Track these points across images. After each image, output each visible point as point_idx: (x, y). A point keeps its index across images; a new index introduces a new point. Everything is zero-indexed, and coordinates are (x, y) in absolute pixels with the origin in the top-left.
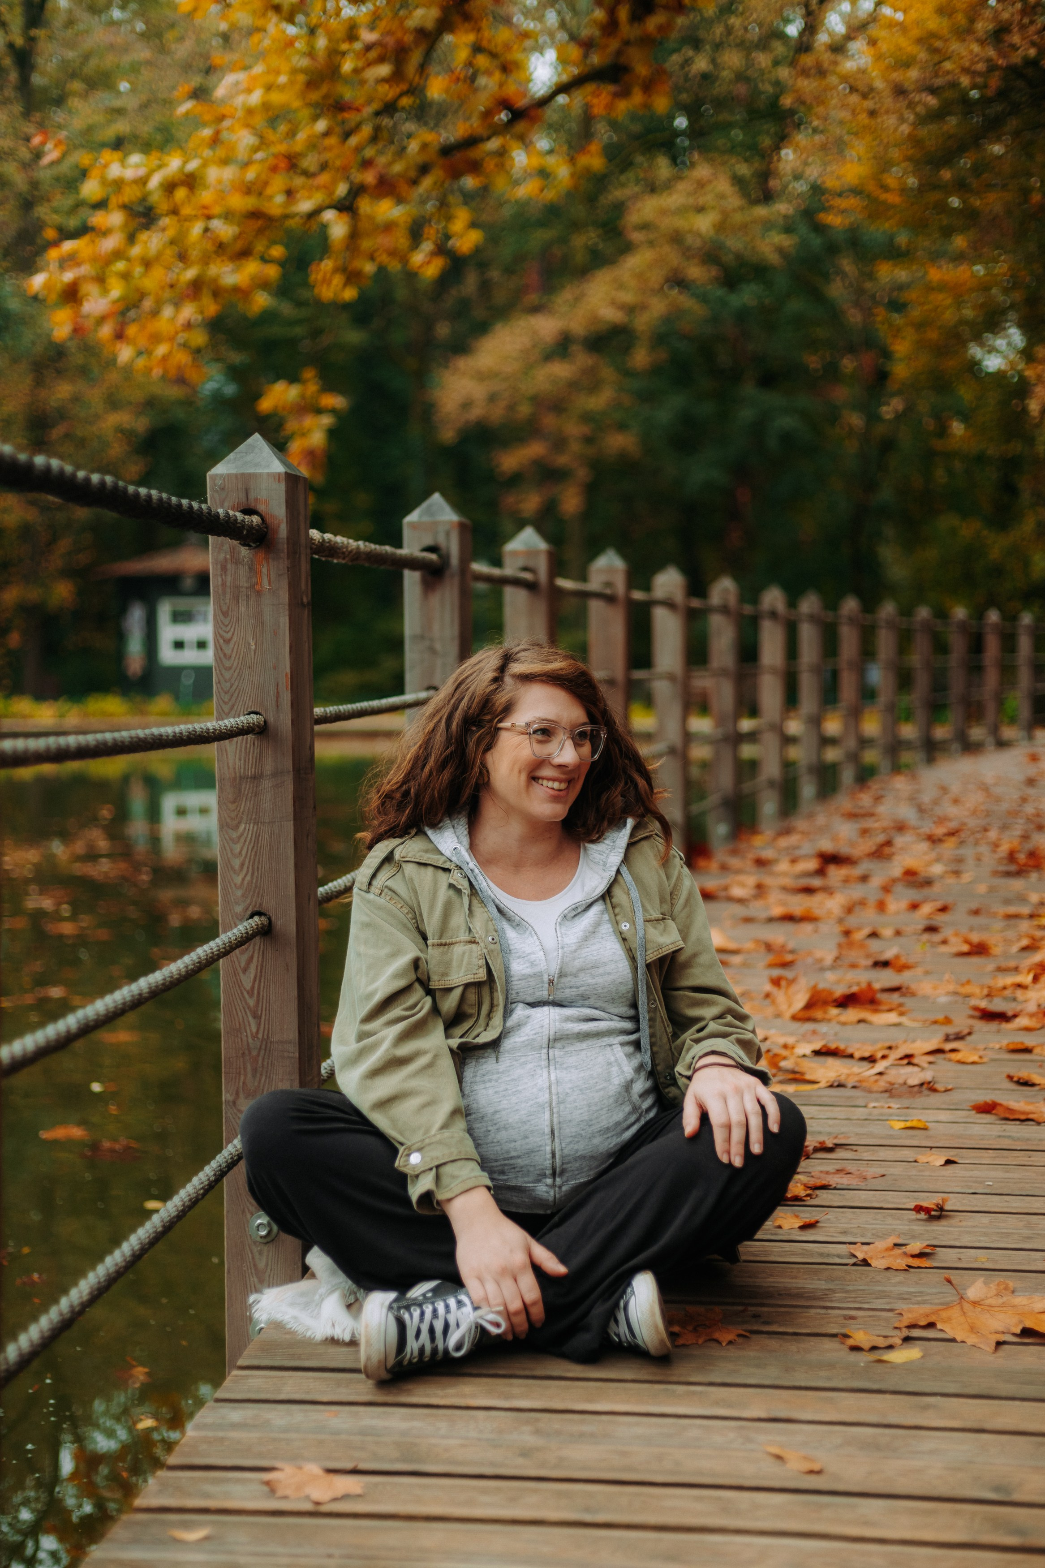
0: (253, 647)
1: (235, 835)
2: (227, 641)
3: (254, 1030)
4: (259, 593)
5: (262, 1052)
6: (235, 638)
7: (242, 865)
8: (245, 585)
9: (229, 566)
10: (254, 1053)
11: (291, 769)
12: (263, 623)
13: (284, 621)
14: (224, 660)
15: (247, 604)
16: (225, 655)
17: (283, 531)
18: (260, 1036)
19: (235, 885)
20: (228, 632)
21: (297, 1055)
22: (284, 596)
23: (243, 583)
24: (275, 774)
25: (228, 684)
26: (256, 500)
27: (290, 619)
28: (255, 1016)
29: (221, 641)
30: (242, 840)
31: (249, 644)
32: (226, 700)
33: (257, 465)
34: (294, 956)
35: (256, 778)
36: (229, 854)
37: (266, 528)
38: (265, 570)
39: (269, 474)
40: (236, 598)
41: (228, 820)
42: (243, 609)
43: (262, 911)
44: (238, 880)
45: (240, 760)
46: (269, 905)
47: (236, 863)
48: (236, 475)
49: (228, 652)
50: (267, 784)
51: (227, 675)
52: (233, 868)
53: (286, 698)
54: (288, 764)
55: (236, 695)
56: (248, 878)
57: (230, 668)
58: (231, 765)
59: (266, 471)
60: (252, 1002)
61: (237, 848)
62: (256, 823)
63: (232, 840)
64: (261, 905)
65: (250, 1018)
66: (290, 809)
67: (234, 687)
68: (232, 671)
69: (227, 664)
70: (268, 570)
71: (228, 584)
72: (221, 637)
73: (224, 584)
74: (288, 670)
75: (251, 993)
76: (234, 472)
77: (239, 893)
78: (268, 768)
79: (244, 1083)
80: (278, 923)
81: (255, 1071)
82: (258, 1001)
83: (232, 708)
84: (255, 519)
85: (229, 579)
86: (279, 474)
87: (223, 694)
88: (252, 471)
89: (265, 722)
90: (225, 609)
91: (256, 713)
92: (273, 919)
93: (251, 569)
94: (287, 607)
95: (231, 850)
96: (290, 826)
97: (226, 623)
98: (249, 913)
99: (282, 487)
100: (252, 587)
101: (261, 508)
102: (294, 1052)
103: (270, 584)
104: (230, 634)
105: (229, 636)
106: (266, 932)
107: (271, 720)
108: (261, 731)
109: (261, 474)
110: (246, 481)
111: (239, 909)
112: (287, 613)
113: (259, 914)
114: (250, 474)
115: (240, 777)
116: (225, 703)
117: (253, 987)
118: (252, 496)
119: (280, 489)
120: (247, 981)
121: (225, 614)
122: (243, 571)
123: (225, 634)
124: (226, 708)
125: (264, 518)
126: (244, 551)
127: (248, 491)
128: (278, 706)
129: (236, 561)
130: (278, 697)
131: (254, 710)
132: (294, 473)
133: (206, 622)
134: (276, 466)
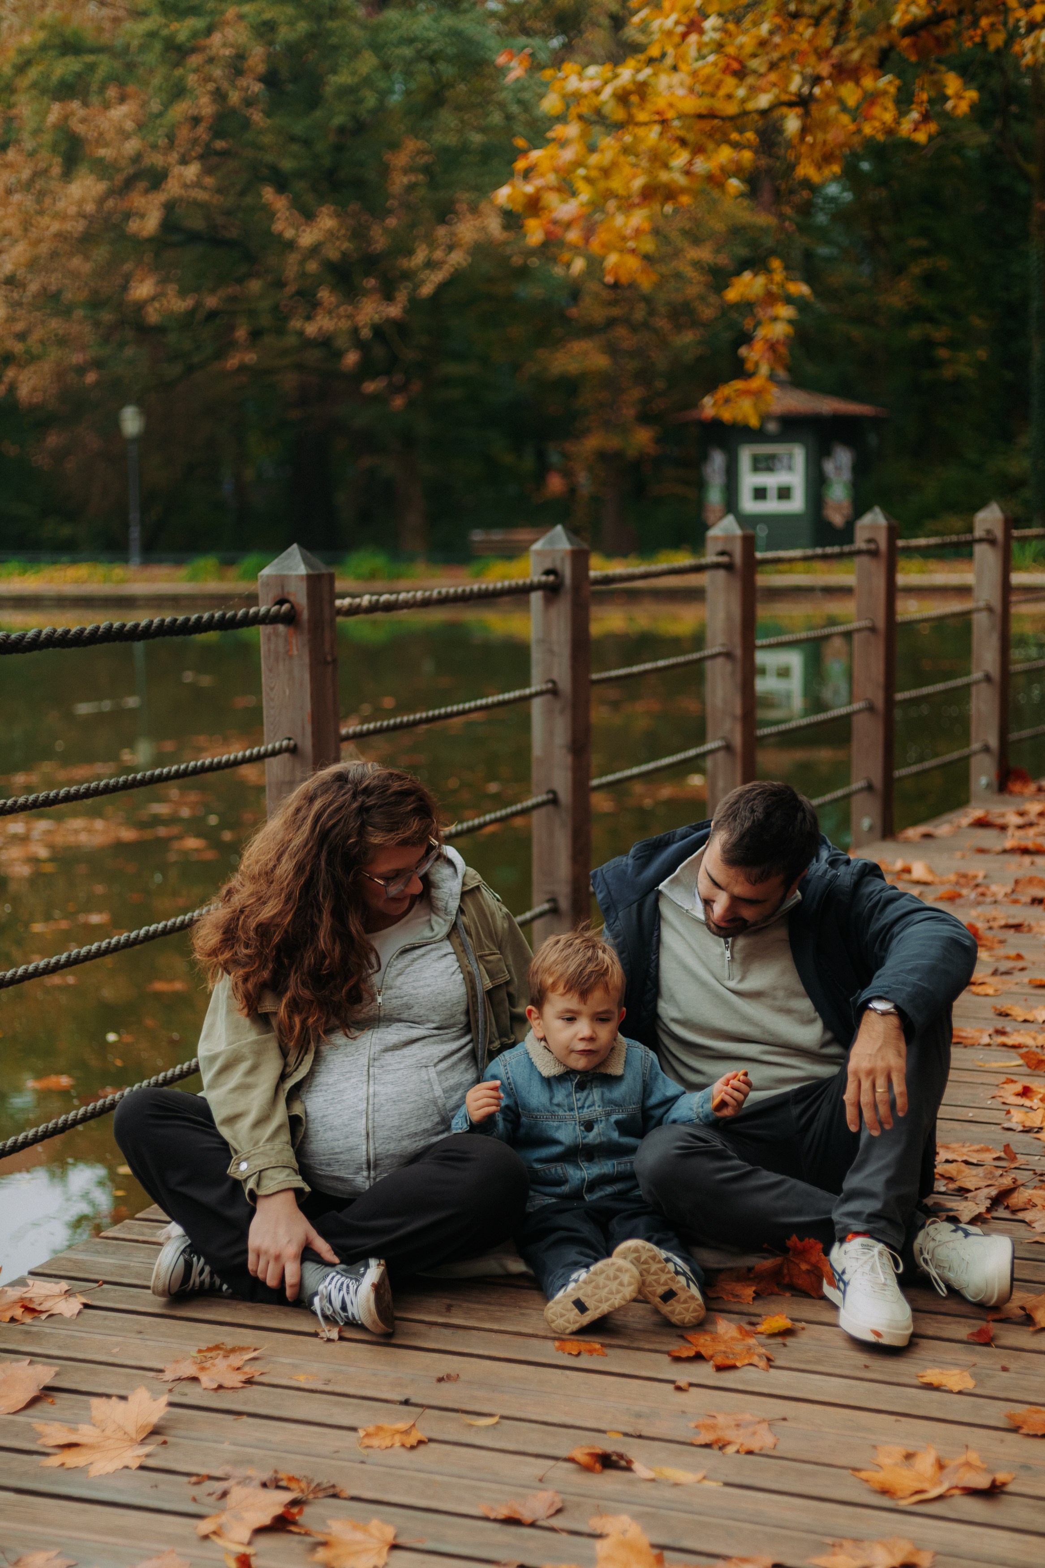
0: (288, 694)
2: (272, 689)
4: (291, 657)
8: (283, 651)
9: (273, 638)
12: (294, 678)
13: (307, 677)
14: (271, 701)
15: (284, 664)
17: (305, 615)
20: (272, 682)
22: (306, 659)
23: (281, 649)
25: (273, 718)
26: (288, 593)
27: (311, 675)
29: (269, 689)
31: (284, 692)
32: (272, 729)
33: (290, 568)
37: (294, 611)
38: (294, 641)
39: (297, 576)
40: (277, 660)
42: (281, 667)
45: (280, 770)
48: (276, 576)
49: (272, 696)
51: (273, 711)
53: (309, 729)
55: (277, 727)
57: (274, 707)
58: (275, 773)
59: (294, 573)
67: (277, 720)
68: (275, 709)
69: (273, 704)
70: (296, 640)
71: (273, 650)
72: (269, 685)
73: (269, 650)
74: (310, 711)
76: (274, 573)
83: (275, 735)
84: (286, 607)
85: (272, 647)
86: (302, 576)
87: (269, 725)
88: (285, 573)
89: (295, 746)
90: (271, 667)
91: (289, 739)
93: (285, 638)
94: (309, 668)
97: (272, 676)
99: (305, 584)
100: (287, 652)
101: (292, 598)
103: (298, 650)
104: (274, 684)
105: (272, 685)
107: (299, 744)
108: (293, 750)
109: (291, 576)
110: (282, 580)
112: (308, 671)
114: (284, 576)
116: (271, 731)
118: (286, 590)
119: (304, 586)
121: (270, 670)
122: (282, 640)
124: (272, 735)
125: (293, 607)
126: (281, 628)
127: (283, 587)
128: (303, 734)
129: (277, 634)
130: (303, 728)
131: (289, 736)
132: (317, 572)
133: (790, 468)
134: (302, 570)
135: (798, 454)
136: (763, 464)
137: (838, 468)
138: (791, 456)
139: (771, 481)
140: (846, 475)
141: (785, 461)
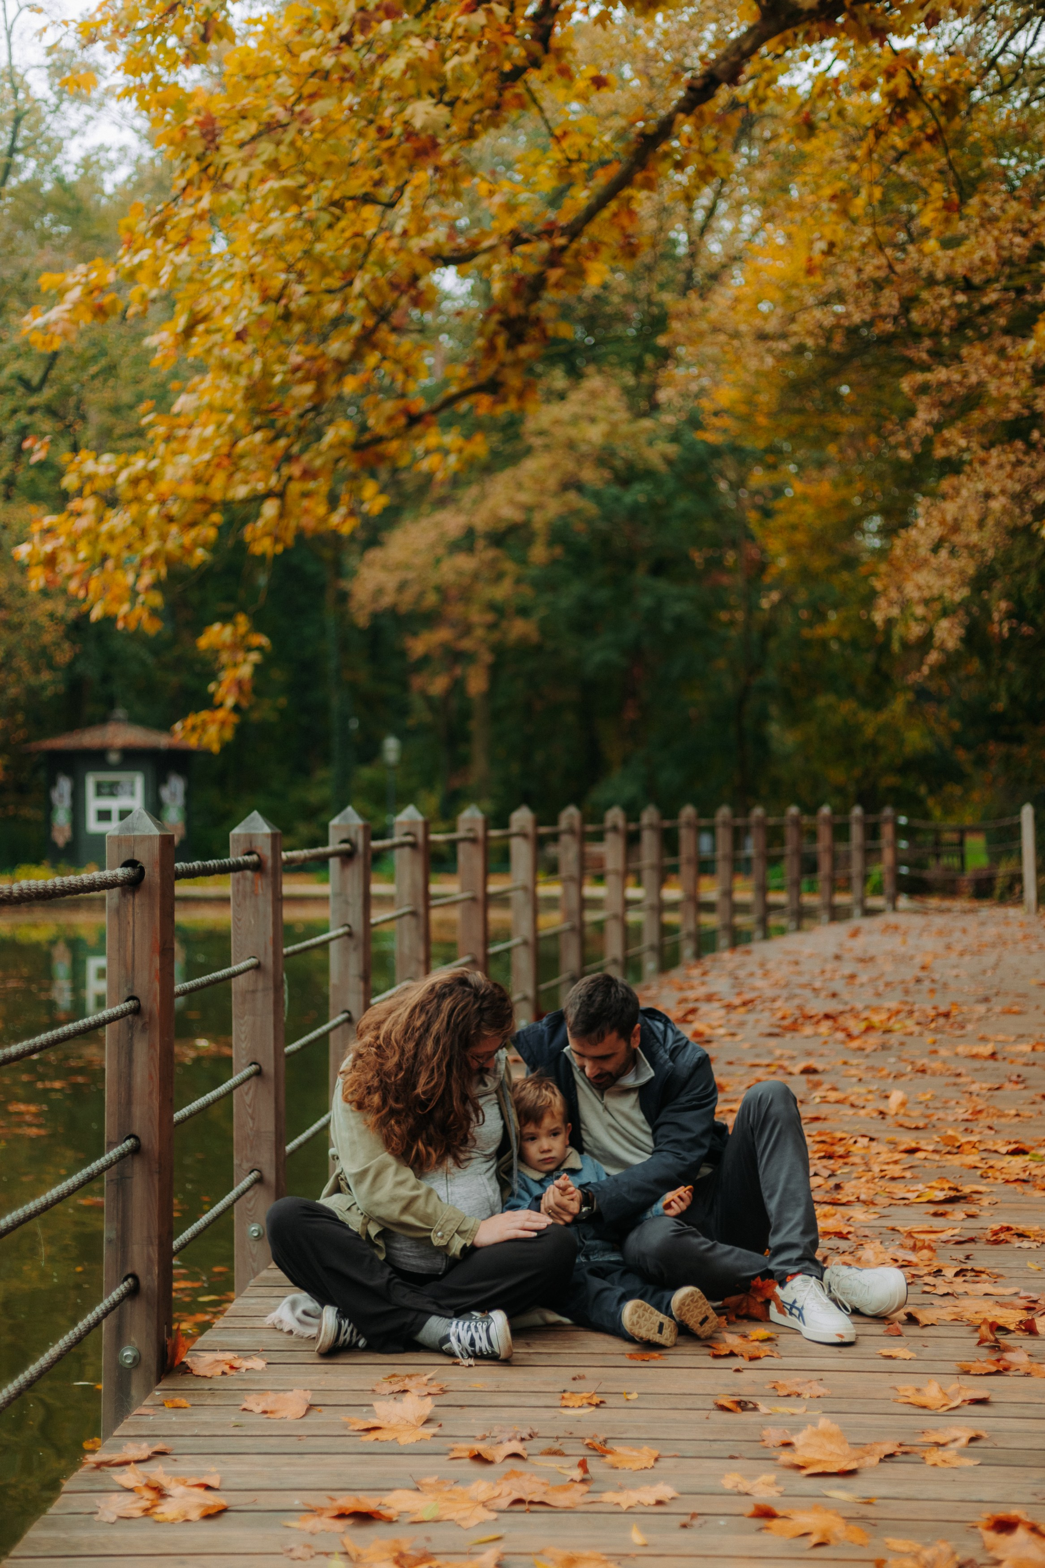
0: (253, 923)
1: (242, 1022)
2: (239, 920)
3: (252, 1126)
4: (256, 895)
5: (256, 1138)
6: (243, 919)
7: (246, 1038)
8: (250, 889)
9: (241, 879)
10: (252, 1138)
11: (272, 987)
12: (258, 911)
13: (269, 910)
14: (237, 930)
15: (251, 901)
16: (238, 927)
17: (269, 863)
18: (255, 1129)
19: (242, 1048)
21: (274, 1140)
22: (269, 896)
23: (248, 889)
24: (265, 989)
25: (239, 943)
26: (256, 847)
27: (272, 908)
28: (253, 1119)
29: (236, 920)
30: (246, 1025)
31: (251, 922)
32: (239, 950)
33: (255, 828)
34: (273, 1086)
35: (254, 992)
37: (262, 862)
38: (259, 882)
39: (261, 834)
40: (244, 897)
41: (239, 1014)
42: (248, 904)
43: (257, 1062)
44: (244, 1046)
45: (246, 983)
46: (260, 1059)
47: (243, 1037)
48: (245, 834)
49: (240, 925)
50: (259, 995)
51: (239, 937)
52: (241, 1040)
53: (270, 950)
54: (271, 984)
55: (243, 948)
56: (249, 1045)
57: (241, 934)
58: (240, 985)
59: (259, 832)
60: (250, 1111)
61: (243, 1028)
62: (254, 1015)
63: (241, 1025)
64: (255, 1059)
65: (250, 1121)
66: (271, 1007)
67: (243, 944)
68: (241, 936)
69: (239, 932)
70: (261, 883)
71: (240, 890)
73: (238, 891)
74: (271, 935)
75: (250, 1107)
76: (243, 831)
77: (244, 1052)
78: (260, 985)
79: (245, 1154)
80: (265, 1068)
81: (252, 1148)
82: (254, 1110)
83: (245, 955)
84: (255, 858)
85: (241, 885)
86: (265, 834)
87: (237, 947)
88: (251, 832)
89: (260, 961)
90: (238, 903)
91: (254, 958)
92: (262, 1066)
93: (252, 881)
94: (271, 902)
95: (240, 1030)
96: (271, 1018)
97: (239, 911)
98: (250, 1063)
99: (270, 840)
100: (252, 892)
101: (259, 851)
102: (272, 1137)
103: (262, 890)
104: (240, 916)
106: (259, 1073)
107: (263, 960)
108: (257, 967)
109: (257, 834)
110: (250, 838)
111: (244, 1061)
112: (271, 905)
113: (255, 1063)
114: (253, 834)
115: (246, 991)
116: (238, 953)
117: (251, 1104)
118: (254, 845)
119: (269, 842)
120: (248, 1099)
121: (238, 906)
122: (248, 884)
124: (240, 958)
125: (259, 857)
126: (249, 873)
127: (251, 842)
128: (265, 954)
129: (245, 878)
130: (265, 949)
131: (252, 956)
133: (132, 794)
134: (267, 830)
135: (139, 781)
136: (107, 790)
137: (173, 794)
138: (132, 784)
139: (114, 804)
140: (180, 801)
141: (127, 788)
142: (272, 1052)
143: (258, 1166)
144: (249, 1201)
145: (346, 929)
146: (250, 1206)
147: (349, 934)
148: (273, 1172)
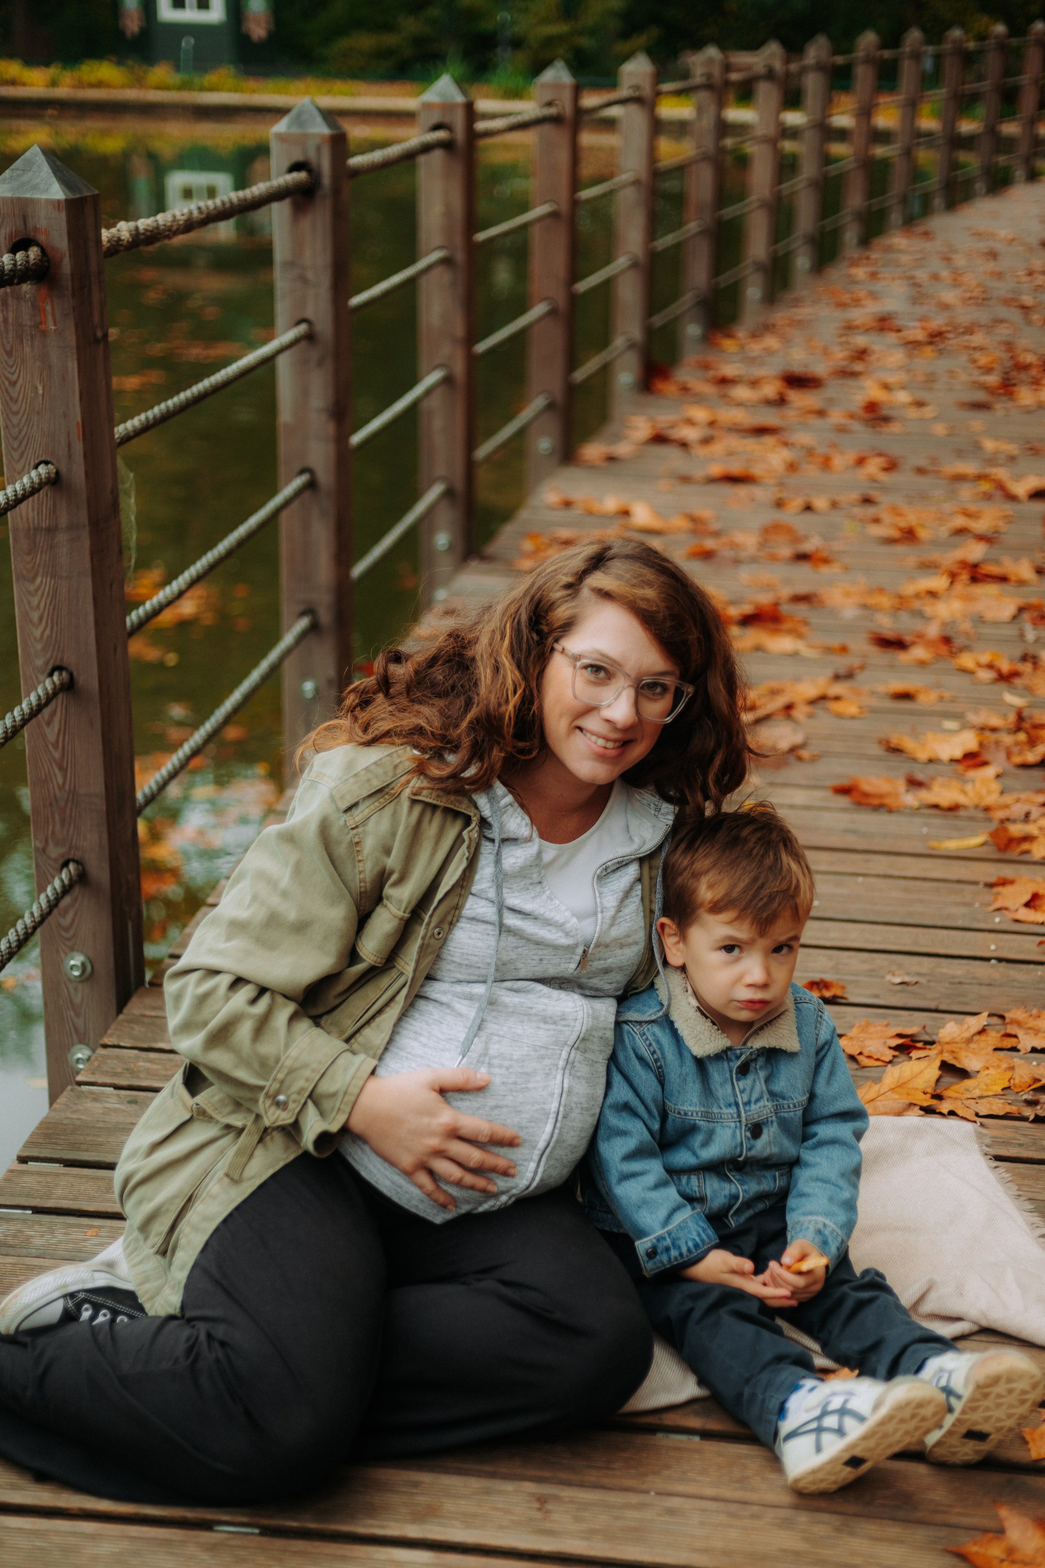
0: (41, 392)
1: (32, 588)
2: (13, 384)
3: (60, 781)
4: (44, 333)
5: (69, 805)
6: (20, 381)
7: (41, 619)
8: (29, 323)
9: (10, 301)
10: (62, 804)
11: (87, 522)
12: (50, 367)
13: (73, 366)
14: (10, 403)
15: (32, 344)
16: (11, 398)
17: (66, 266)
18: (67, 787)
19: (35, 638)
20: (13, 374)
21: (104, 808)
22: (71, 338)
23: (27, 321)
24: (71, 527)
25: (17, 430)
26: (36, 231)
27: (79, 364)
28: (61, 768)
29: (7, 383)
30: (40, 593)
31: (36, 388)
32: (15, 446)
33: (35, 188)
34: (98, 712)
35: (52, 530)
36: (27, 607)
37: (48, 261)
38: (49, 308)
39: (48, 201)
40: (20, 338)
41: (24, 572)
42: (27, 350)
43: (64, 665)
44: (37, 633)
45: (33, 510)
46: (70, 659)
47: (35, 616)
48: (12, 199)
49: (15, 395)
50: (62, 538)
51: (15, 420)
52: (31, 621)
53: (78, 448)
54: (83, 517)
55: (25, 442)
56: (47, 632)
57: (17, 413)
58: (24, 515)
59: (44, 196)
60: (57, 755)
61: (35, 601)
62: (53, 576)
63: (30, 593)
64: (62, 660)
65: (57, 771)
66: (87, 564)
67: (23, 433)
68: (19, 416)
69: (15, 408)
70: (53, 309)
71: (10, 321)
72: (7, 378)
74: (79, 419)
75: (56, 745)
76: (9, 195)
77: (39, 646)
78: (63, 521)
79: (53, 832)
80: (80, 677)
81: (63, 821)
82: (63, 755)
83: (22, 456)
84: (33, 253)
85: (11, 316)
86: (59, 201)
87: (11, 440)
88: (28, 195)
89: (57, 470)
90: (8, 348)
91: (47, 463)
92: (75, 674)
93: (34, 306)
94: (75, 351)
95: (29, 603)
96: (88, 582)
97: (11, 364)
98: (50, 666)
99: (63, 216)
100: (37, 326)
101: (42, 238)
102: (102, 805)
103: (55, 324)
104: (15, 376)
105: (14, 378)
106: (69, 687)
107: (64, 470)
108: (55, 482)
109: (39, 200)
110: (23, 207)
111: (39, 662)
112: (75, 357)
113: (59, 668)
114: (27, 199)
115: (35, 529)
116: (15, 450)
117: (57, 741)
118: (30, 224)
119: (61, 218)
120: (51, 733)
121: (9, 354)
122: (26, 309)
123: (10, 376)
124: (16, 455)
125: (43, 250)
126: (26, 288)
127: (25, 219)
128: (70, 456)
129: (19, 298)
130: (69, 446)
131: (43, 459)
132: (78, 196)
134: (57, 192)
142: (93, 648)
143: (78, 855)
144: (64, 914)
145: (302, 328)
146: (66, 921)
147: (310, 337)
148: (106, 866)
